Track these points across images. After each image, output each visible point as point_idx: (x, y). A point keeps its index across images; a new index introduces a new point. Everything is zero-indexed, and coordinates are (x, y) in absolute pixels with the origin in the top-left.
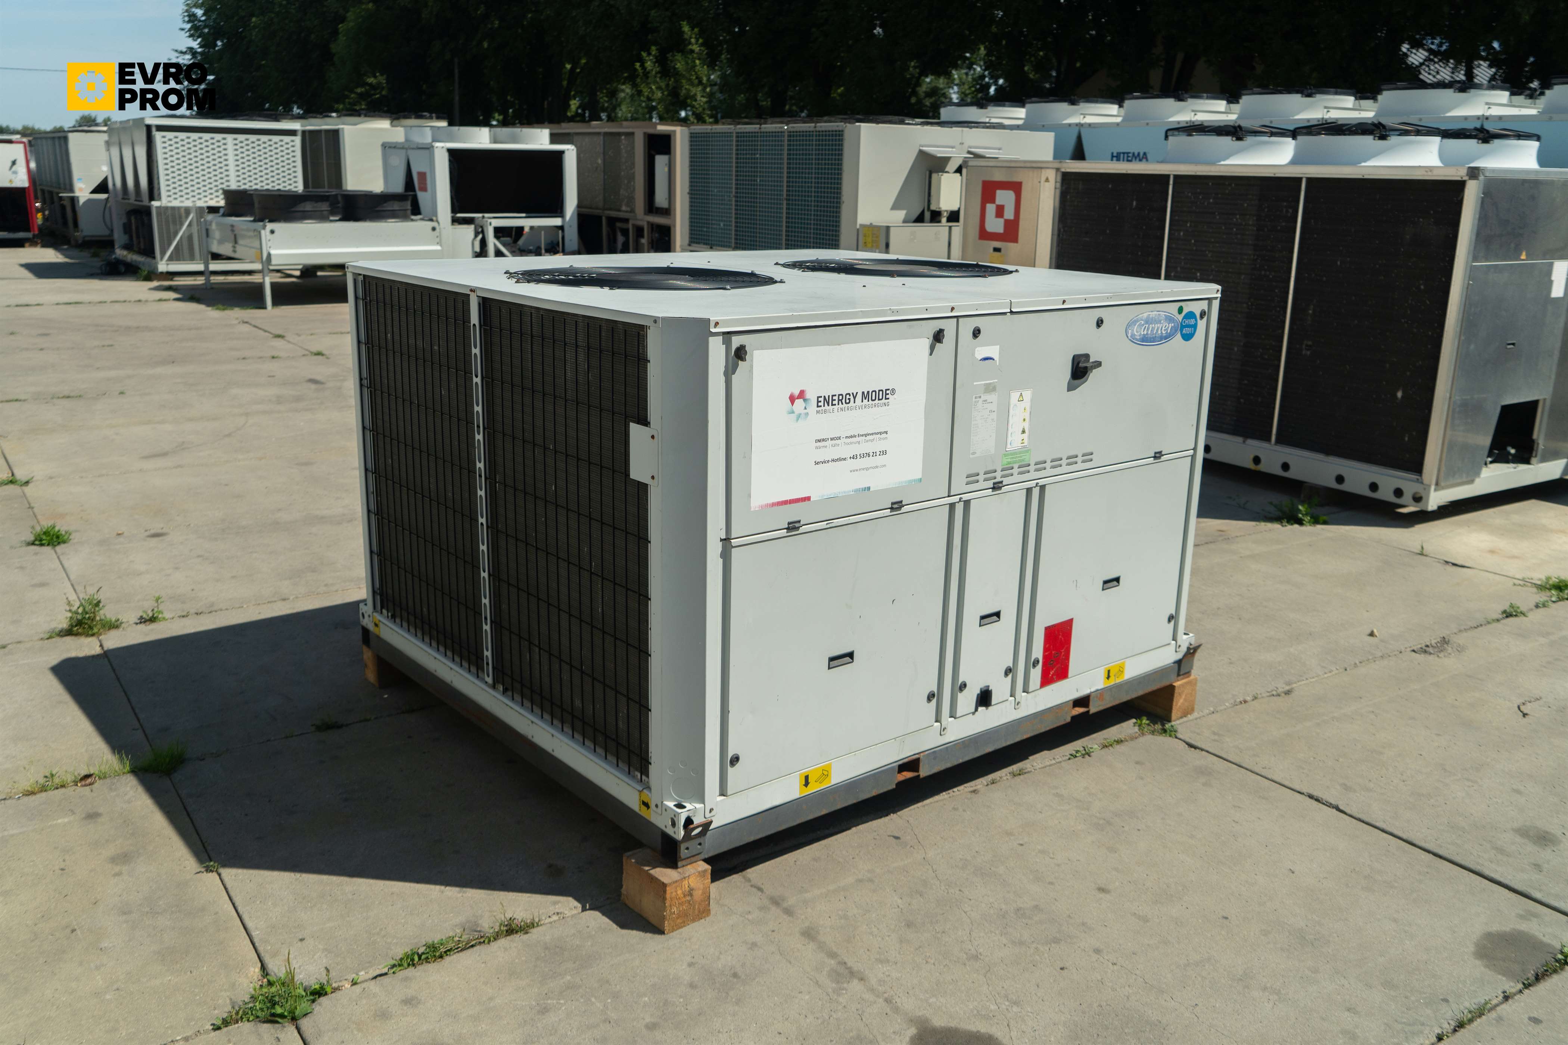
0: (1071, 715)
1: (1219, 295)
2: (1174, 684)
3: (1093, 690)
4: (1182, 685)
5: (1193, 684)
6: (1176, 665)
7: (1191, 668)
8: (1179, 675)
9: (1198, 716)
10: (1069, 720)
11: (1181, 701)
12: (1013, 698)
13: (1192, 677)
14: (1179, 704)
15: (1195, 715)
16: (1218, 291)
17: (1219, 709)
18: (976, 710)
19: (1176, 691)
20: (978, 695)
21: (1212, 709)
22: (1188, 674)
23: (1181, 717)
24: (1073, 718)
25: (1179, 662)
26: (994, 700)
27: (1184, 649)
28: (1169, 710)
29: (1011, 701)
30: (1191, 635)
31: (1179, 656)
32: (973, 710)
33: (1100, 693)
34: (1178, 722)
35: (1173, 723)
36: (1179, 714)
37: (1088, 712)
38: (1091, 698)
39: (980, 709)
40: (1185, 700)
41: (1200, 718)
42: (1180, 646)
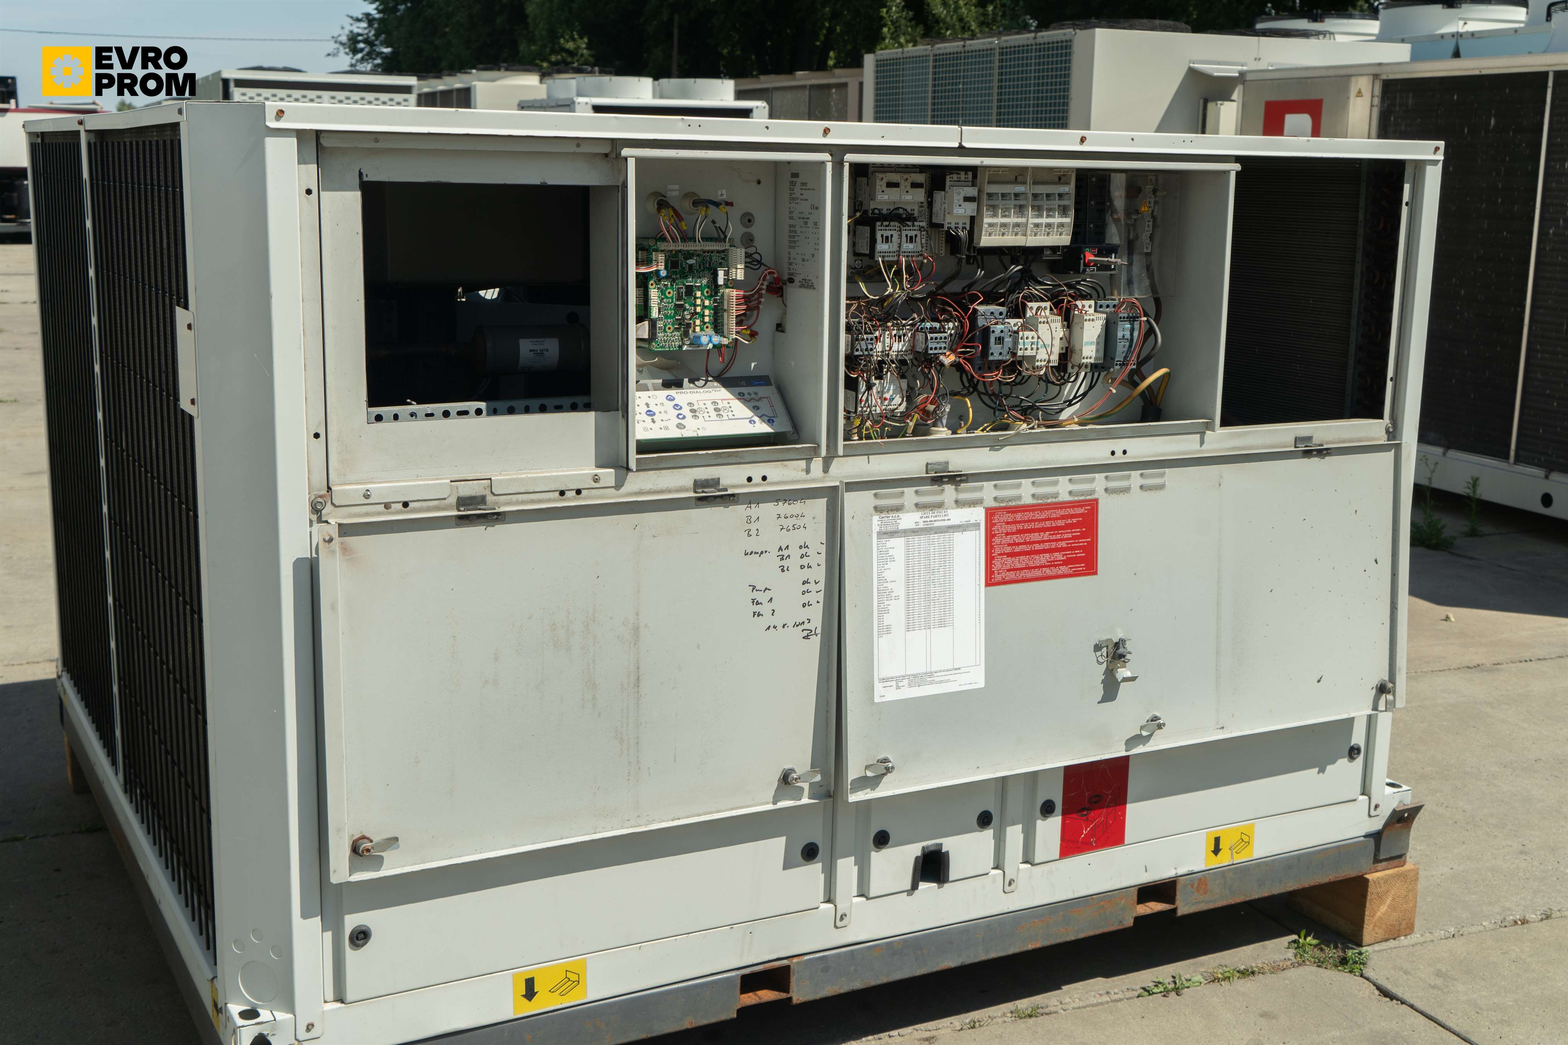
0: (1134, 915)
1: (1440, 157)
2: (1367, 876)
3: (1181, 871)
4: (1386, 880)
5: (1413, 878)
6: (1371, 841)
7: (1406, 847)
8: (1376, 860)
9: (1422, 940)
10: (1129, 922)
11: (1384, 909)
12: (1000, 872)
13: (1408, 866)
14: (1379, 914)
15: (1415, 937)
16: (1437, 149)
17: (1465, 930)
18: (914, 887)
19: (1371, 889)
20: (917, 858)
21: (1452, 930)
22: (1398, 858)
23: (1386, 940)
24: (1138, 920)
25: (1376, 837)
26: (955, 870)
27: (1385, 812)
28: (1359, 924)
29: (994, 875)
30: (1405, 788)
31: (1377, 825)
32: (909, 887)
33: (1199, 879)
34: (1377, 947)
35: (1364, 949)
36: (1380, 933)
37: (1174, 911)
38: (1179, 887)
39: (923, 886)
40: (1393, 908)
41: (1421, 944)
42: (1376, 807)
